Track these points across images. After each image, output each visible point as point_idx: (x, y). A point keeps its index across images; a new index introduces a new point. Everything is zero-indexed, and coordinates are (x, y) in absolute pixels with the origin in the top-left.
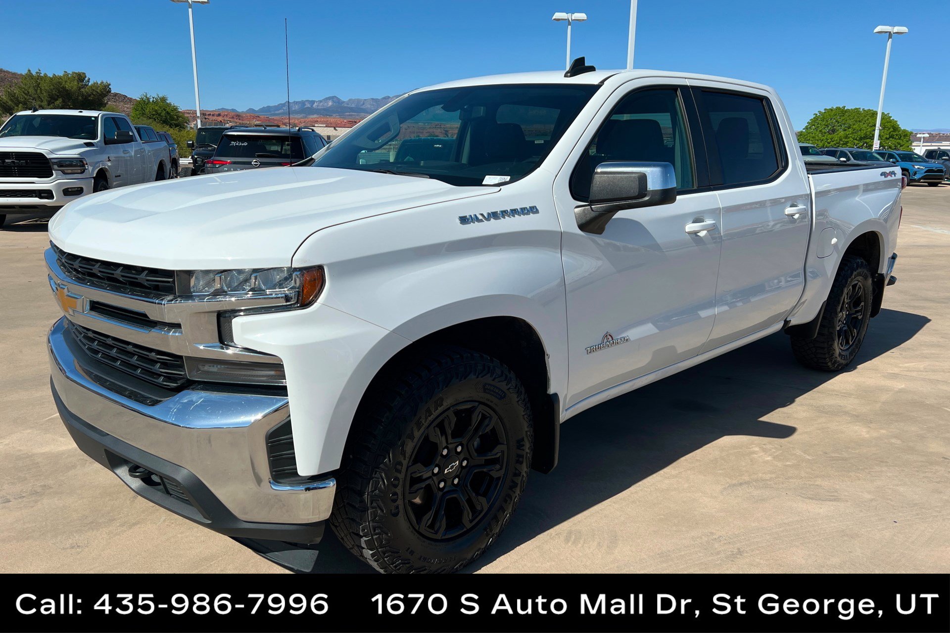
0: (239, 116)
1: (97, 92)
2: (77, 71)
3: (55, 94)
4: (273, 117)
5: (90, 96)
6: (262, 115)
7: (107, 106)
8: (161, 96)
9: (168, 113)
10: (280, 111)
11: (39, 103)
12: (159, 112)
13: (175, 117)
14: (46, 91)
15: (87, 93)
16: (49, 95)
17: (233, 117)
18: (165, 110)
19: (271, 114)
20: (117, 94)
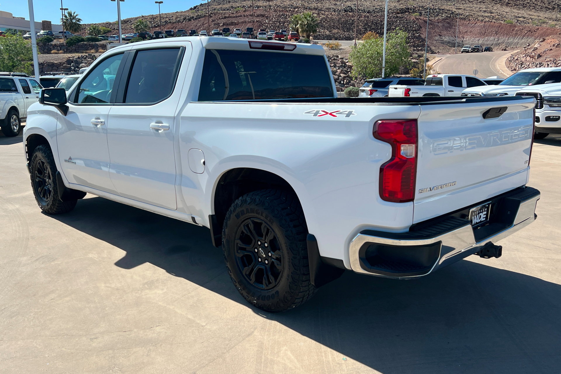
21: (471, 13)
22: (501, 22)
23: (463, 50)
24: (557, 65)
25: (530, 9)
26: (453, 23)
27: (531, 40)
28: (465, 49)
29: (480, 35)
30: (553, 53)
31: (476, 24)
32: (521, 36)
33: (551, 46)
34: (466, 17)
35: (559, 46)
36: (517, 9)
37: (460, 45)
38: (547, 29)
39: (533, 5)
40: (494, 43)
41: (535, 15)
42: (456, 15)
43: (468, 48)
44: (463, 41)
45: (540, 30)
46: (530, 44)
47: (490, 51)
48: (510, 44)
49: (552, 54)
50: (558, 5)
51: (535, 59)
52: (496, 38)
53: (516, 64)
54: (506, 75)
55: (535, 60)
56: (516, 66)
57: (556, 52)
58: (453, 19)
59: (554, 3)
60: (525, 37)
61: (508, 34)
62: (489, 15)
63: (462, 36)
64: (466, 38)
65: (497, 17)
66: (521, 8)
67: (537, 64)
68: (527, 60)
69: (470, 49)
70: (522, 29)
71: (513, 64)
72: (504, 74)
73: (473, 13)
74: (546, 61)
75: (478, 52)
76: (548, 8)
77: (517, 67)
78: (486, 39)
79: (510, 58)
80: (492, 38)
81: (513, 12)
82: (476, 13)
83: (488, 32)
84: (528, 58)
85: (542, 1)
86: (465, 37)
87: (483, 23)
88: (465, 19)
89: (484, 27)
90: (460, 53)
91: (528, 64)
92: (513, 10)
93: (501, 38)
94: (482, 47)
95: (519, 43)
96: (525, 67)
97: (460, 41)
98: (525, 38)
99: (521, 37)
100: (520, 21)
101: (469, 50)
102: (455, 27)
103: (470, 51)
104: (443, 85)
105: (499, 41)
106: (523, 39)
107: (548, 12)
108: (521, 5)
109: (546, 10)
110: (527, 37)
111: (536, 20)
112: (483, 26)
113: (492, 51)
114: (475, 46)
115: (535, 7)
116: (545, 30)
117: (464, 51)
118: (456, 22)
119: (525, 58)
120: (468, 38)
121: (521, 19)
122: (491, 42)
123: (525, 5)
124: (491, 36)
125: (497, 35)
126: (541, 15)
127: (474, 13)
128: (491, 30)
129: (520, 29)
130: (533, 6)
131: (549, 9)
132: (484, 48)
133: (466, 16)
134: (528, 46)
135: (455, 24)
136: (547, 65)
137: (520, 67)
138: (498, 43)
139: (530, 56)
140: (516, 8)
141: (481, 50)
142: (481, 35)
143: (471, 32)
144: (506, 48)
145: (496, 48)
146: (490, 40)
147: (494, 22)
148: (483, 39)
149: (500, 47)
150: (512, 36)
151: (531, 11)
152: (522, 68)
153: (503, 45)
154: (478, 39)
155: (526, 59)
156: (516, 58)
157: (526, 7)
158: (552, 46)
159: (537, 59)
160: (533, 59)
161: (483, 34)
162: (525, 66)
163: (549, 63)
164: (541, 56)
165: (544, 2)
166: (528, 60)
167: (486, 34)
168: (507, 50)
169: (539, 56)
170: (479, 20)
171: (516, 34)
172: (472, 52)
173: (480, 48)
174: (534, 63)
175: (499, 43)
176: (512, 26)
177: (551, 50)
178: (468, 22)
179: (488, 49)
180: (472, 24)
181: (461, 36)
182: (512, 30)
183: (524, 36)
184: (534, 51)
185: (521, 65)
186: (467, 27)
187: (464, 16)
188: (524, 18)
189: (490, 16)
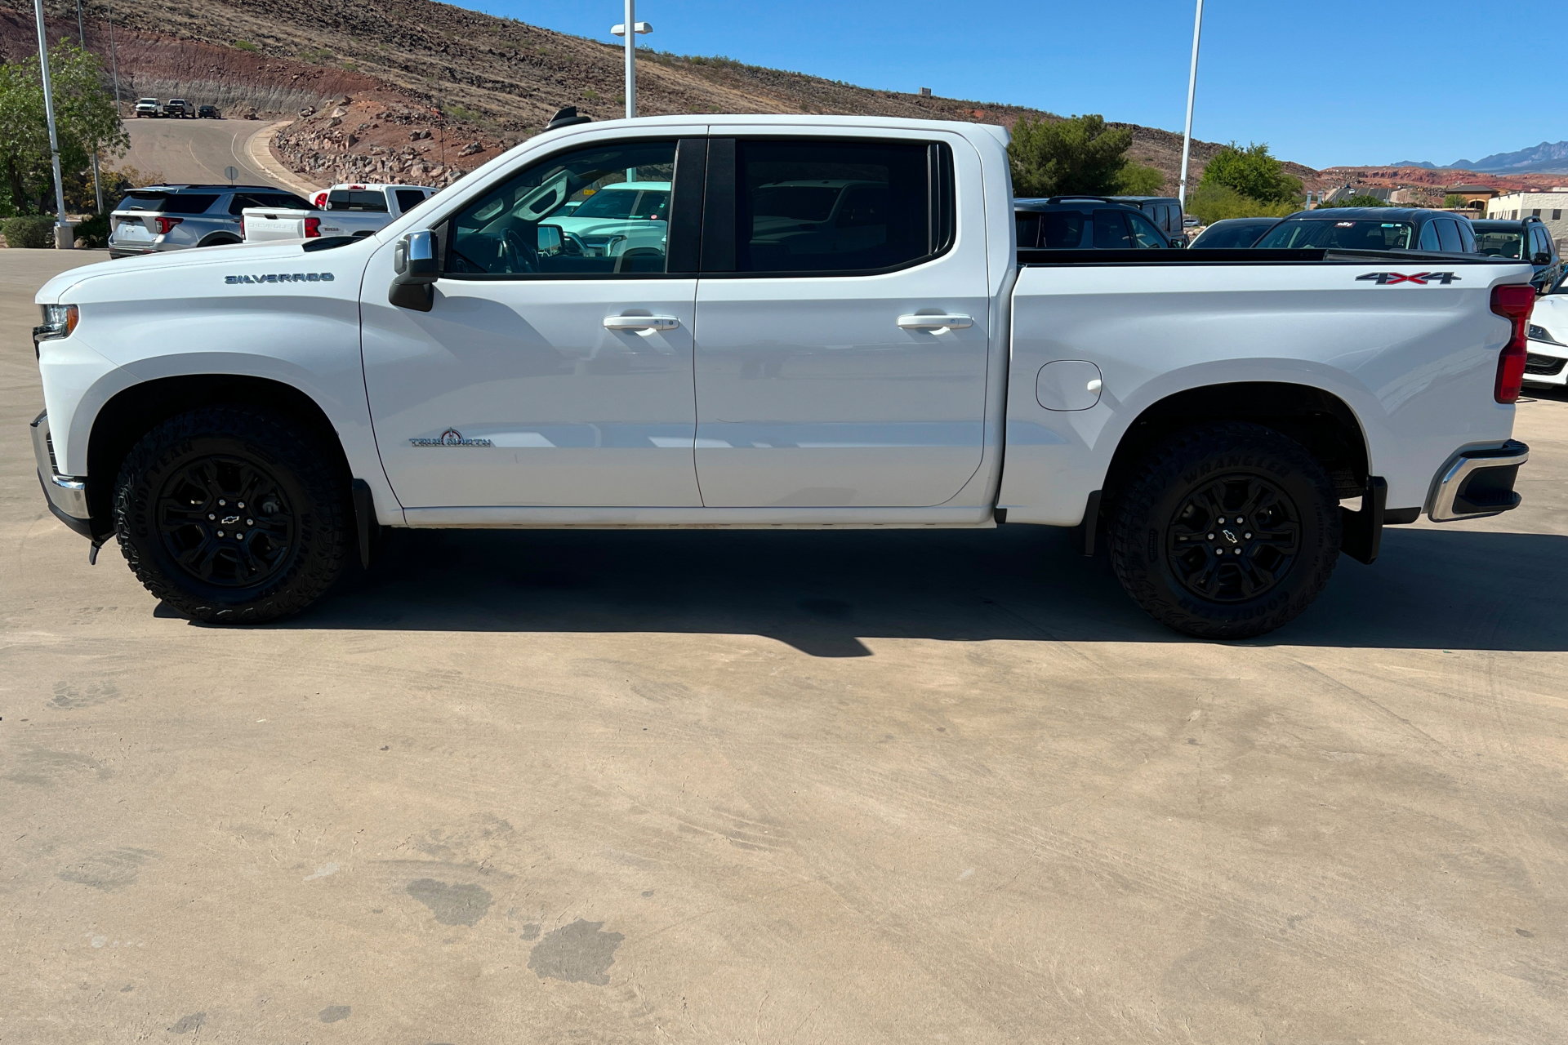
0: (1433, 175)
1: (1110, 147)
2: (1088, 114)
3: (1049, 152)
4: (1504, 176)
5: (1097, 152)
6: (1480, 172)
7: (1126, 167)
8: (1257, 145)
9: (1261, 175)
10: (1525, 163)
11: (1027, 165)
12: (1245, 173)
13: (1273, 181)
14: (1039, 148)
15: (1095, 148)
16: (1041, 153)
17: (1421, 179)
18: (1257, 170)
19: (1502, 171)
20: (1214, 145)
21: (136, 8)
22: (223, 43)
23: (142, 108)
24: (404, 164)
25: (282, 19)
26: (91, 32)
27: (310, 98)
28: (148, 108)
29: (177, 72)
30: (383, 134)
31: (157, 41)
32: (285, 84)
33: (372, 118)
34: (125, 18)
35: (391, 118)
36: (251, 13)
37: (128, 94)
38: (344, 75)
39: (288, 9)
40: (221, 96)
41: (299, 36)
42: (95, 9)
43: (154, 106)
44: (131, 85)
45: (326, 76)
46: (317, 109)
47: (215, 118)
48: (263, 103)
49: (382, 138)
50: (344, 17)
51: (344, 145)
52: (223, 85)
53: (300, 155)
54: (286, 182)
55: (345, 148)
56: (302, 162)
57: (389, 134)
58: (90, 21)
59: (334, 11)
60: (294, 90)
61: (251, 77)
62: (186, 20)
63: (126, 71)
64: (141, 76)
65: (209, 28)
66: (260, 13)
67: (357, 159)
68: (323, 148)
69: (160, 109)
70: (283, 68)
71: (292, 156)
72: (280, 179)
73: (142, 11)
74: (373, 152)
75: (183, 118)
76: (323, 21)
77: (305, 163)
78: (196, 84)
79: (277, 140)
80: (211, 83)
81: (246, 21)
82: (151, 11)
83: (197, 65)
84: (327, 144)
85: (306, 3)
86: (137, 73)
87: (178, 41)
88: (123, 24)
89: (182, 51)
90: (133, 116)
91: (333, 157)
92: (241, 15)
93: (234, 85)
94: (191, 105)
95: (283, 104)
96: (326, 165)
97: (124, 83)
98: (295, 92)
99: (286, 89)
100: (269, 45)
101: (159, 111)
102: (99, 42)
103: (160, 113)
104: (389, 211)
105: (232, 94)
106: (291, 94)
107: (326, 31)
108: (260, 6)
109: (321, 26)
110: (299, 90)
111: (307, 49)
112: (179, 49)
113: (220, 118)
114: (172, 102)
115: (292, 15)
116: (338, 76)
117: (145, 114)
118: (100, 29)
119: (317, 142)
120: (144, 79)
121: (270, 41)
122: (211, 94)
123: (268, 8)
124: (207, 76)
125: (224, 78)
126: (313, 38)
127: (145, 9)
128: (204, 61)
129: (279, 67)
130: (289, 12)
131: (327, 24)
132: (197, 107)
133: (124, 16)
134: (313, 112)
135: (98, 35)
136: (380, 163)
137: (313, 164)
138: (231, 97)
139: (329, 139)
140: (249, 11)
141: (189, 114)
142: (180, 73)
143: (149, 62)
144: (254, 112)
145: (229, 110)
146: (208, 89)
147: (207, 42)
148: (188, 85)
149: (239, 108)
150: (262, 82)
151: (285, 24)
152: (319, 166)
153: (246, 106)
154: (174, 84)
155: (322, 146)
156: (293, 141)
157: (271, 12)
158: (375, 117)
159: (349, 146)
160: (339, 146)
161: (184, 71)
162: (325, 163)
163: (384, 159)
164: (358, 141)
165: (311, 6)
166: (326, 148)
167: (192, 70)
168: (258, 119)
169: (354, 140)
170: (163, 31)
171: (271, 79)
172: (165, 116)
173: (187, 109)
174: (348, 157)
175: (233, 100)
176: (257, 59)
177: (376, 126)
178: (135, 34)
179: (209, 113)
180: (146, 40)
181: (122, 70)
182: (260, 68)
183: (291, 86)
184: (336, 127)
185: (316, 161)
186: (134, 47)
187: (119, 14)
188: (278, 40)
189: (190, 24)
